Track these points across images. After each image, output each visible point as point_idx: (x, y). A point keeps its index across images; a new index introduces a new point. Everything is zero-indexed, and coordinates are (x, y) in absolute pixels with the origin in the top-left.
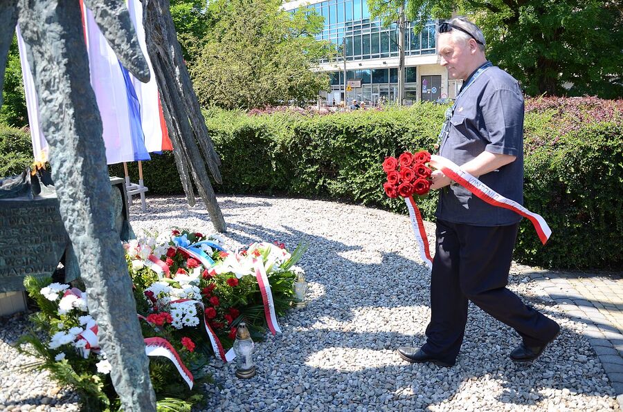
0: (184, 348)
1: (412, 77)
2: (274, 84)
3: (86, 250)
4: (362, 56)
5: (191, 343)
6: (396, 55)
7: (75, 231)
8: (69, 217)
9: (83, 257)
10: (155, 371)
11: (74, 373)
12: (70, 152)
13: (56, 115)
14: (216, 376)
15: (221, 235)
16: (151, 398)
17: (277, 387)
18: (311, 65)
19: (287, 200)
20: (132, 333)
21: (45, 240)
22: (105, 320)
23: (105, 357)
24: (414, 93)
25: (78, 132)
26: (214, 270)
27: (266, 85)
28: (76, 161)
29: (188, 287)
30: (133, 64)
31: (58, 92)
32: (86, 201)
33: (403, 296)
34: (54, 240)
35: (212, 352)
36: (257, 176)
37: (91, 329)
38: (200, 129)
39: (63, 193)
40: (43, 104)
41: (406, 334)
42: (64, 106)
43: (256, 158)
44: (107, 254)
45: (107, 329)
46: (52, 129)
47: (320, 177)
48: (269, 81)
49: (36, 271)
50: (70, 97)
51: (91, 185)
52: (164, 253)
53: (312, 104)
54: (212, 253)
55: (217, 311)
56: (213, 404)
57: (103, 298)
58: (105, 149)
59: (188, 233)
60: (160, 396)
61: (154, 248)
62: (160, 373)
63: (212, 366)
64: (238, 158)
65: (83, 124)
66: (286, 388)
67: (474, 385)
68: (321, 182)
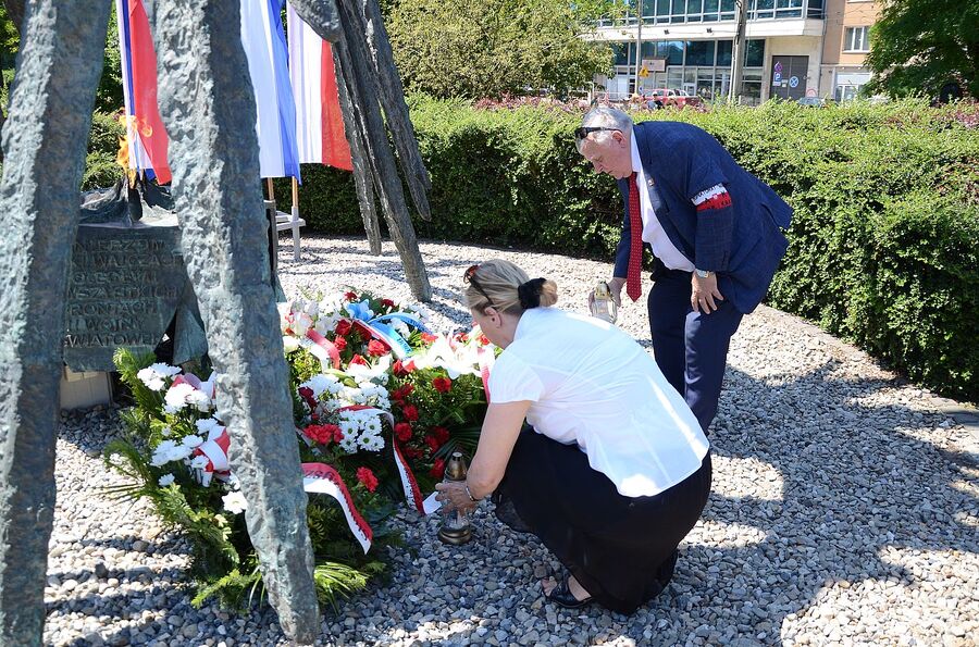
0: (360, 485)
1: (756, 58)
2: (517, 58)
3: (220, 312)
4: (670, 16)
5: (372, 478)
6: (732, 17)
7: (203, 280)
8: (196, 257)
9: (213, 323)
10: (313, 518)
11: (187, 507)
12: (203, 152)
13: (183, 90)
14: (406, 536)
15: (422, 305)
16: (307, 560)
17: (506, 563)
18: (583, 29)
19: (534, 255)
20: (284, 452)
21: (146, 294)
22: (242, 426)
23: (236, 488)
24: (758, 86)
25: (218, 119)
26: (412, 362)
27: (506, 60)
28: (212, 166)
29: (368, 387)
30: (313, 10)
31: (190, 53)
32: (225, 233)
33: (724, 431)
34: (159, 294)
35: (401, 496)
36: (486, 211)
37: (216, 441)
38: (401, 126)
39: (187, 218)
40: (165, 71)
41: (727, 496)
42: (197, 76)
43: (485, 182)
44: (252, 320)
45: (244, 442)
46: (177, 112)
47: (591, 220)
48: (510, 54)
49: (130, 342)
50: (208, 61)
51: (233, 207)
52: (332, 328)
53: (580, 95)
54: (409, 335)
55: (414, 430)
56: (400, 581)
57: (242, 392)
58: (258, 149)
59: (370, 298)
60: (321, 558)
61: (316, 319)
62: (320, 522)
63: (401, 519)
64: (455, 179)
65: (227, 106)
66: (521, 567)
67: (844, 595)
68: (593, 228)
